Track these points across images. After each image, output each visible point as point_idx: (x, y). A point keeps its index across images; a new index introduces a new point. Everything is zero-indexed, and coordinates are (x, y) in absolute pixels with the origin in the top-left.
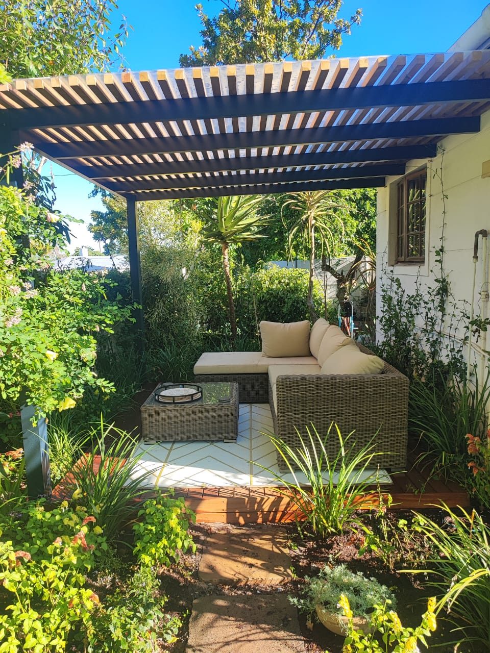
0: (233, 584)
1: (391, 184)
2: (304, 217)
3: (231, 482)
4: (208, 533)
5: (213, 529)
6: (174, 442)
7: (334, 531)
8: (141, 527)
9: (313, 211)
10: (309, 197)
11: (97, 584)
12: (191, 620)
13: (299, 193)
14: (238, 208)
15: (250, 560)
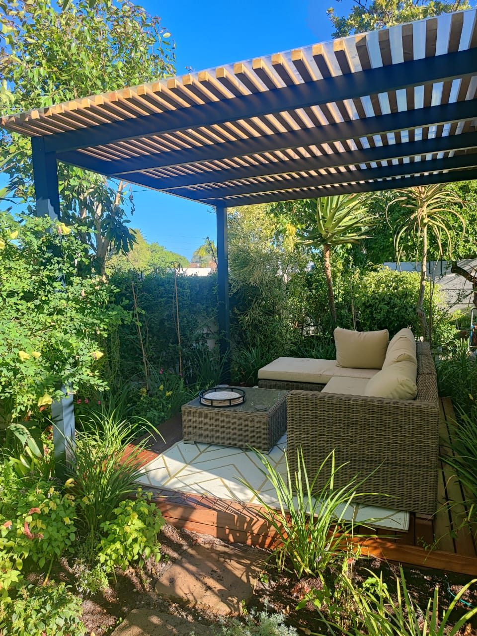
0: (183, 604)
2: (412, 217)
3: (232, 494)
4: (193, 543)
5: (200, 541)
6: (211, 445)
7: (310, 572)
8: (106, 525)
9: (425, 208)
10: (420, 193)
11: (71, 570)
12: (116, 629)
13: (410, 188)
14: (337, 209)
15: (211, 582)
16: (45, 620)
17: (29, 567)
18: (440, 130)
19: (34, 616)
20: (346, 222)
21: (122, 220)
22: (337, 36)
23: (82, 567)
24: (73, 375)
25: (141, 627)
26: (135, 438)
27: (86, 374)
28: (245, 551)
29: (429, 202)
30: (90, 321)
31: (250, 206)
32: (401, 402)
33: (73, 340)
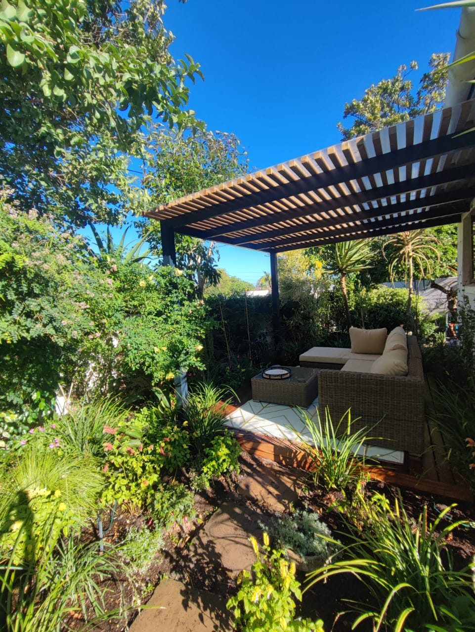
0: (254, 501)
1: (465, 219)
2: (401, 252)
3: (284, 434)
4: (259, 464)
5: (264, 463)
6: (270, 403)
7: (336, 487)
8: (207, 450)
9: (410, 246)
10: (406, 236)
11: (187, 475)
12: (214, 514)
13: (399, 233)
14: (349, 250)
15: (271, 489)
16: (173, 505)
17: (163, 473)
18: (418, 194)
19: (166, 503)
20: (355, 258)
21: (213, 265)
22: (344, 140)
23: (194, 474)
24: (185, 360)
25: (229, 514)
26: (224, 398)
27: (193, 360)
28: (291, 471)
29: (413, 242)
30: (195, 328)
31: (292, 251)
32: (397, 377)
33: (185, 340)
